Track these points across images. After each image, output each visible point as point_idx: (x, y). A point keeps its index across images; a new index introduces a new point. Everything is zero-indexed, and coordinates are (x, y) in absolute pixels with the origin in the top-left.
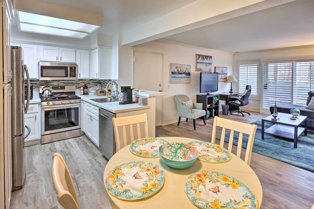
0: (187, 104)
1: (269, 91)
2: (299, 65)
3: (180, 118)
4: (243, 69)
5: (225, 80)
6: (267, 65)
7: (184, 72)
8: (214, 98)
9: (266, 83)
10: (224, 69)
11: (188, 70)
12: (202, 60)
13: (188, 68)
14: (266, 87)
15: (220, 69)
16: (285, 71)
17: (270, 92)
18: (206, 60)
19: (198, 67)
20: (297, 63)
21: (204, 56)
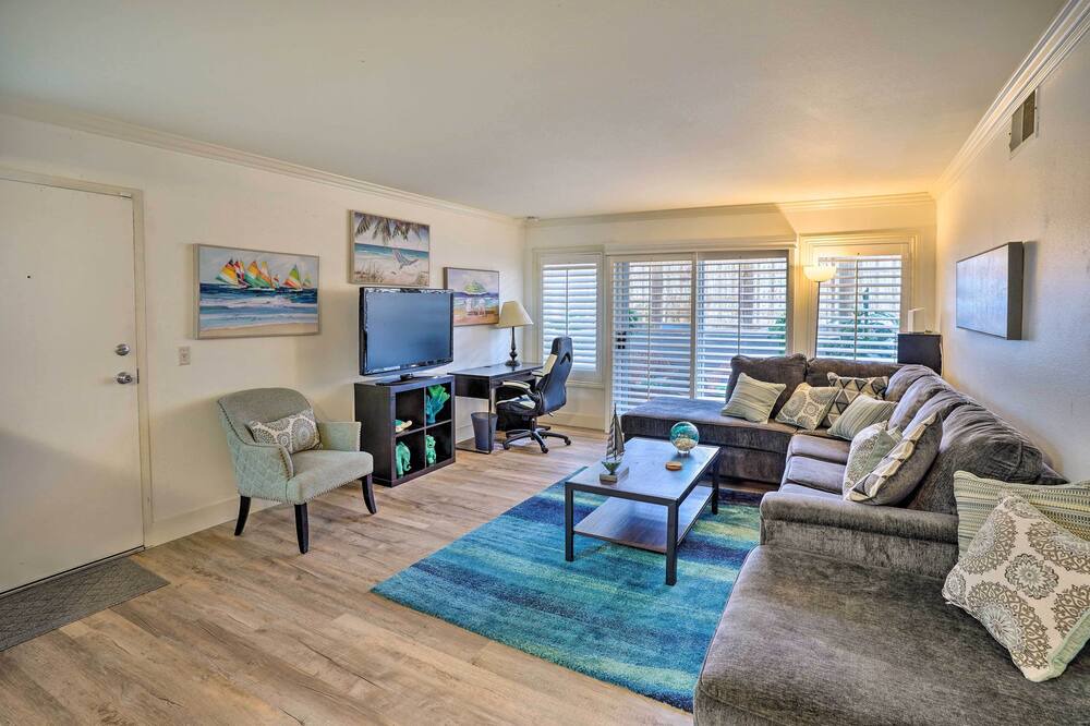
0: (275, 434)
1: (631, 357)
2: (715, 268)
3: (245, 503)
4: (555, 280)
5: (491, 319)
6: (625, 267)
7: (281, 284)
8: (434, 393)
9: (621, 330)
10: (484, 278)
11: (303, 280)
12: (380, 236)
13: (303, 268)
14: (622, 343)
15: (468, 278)
16: (681, 287)
17: (635, 361)
18: (400, 236)
19: (358, 266)
20: (706, 262)
21: (388, 220)
